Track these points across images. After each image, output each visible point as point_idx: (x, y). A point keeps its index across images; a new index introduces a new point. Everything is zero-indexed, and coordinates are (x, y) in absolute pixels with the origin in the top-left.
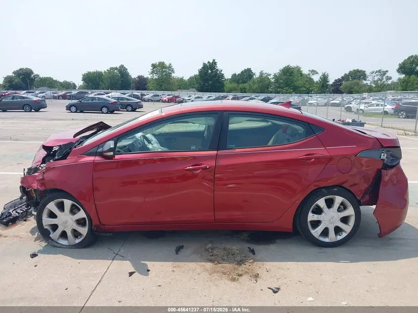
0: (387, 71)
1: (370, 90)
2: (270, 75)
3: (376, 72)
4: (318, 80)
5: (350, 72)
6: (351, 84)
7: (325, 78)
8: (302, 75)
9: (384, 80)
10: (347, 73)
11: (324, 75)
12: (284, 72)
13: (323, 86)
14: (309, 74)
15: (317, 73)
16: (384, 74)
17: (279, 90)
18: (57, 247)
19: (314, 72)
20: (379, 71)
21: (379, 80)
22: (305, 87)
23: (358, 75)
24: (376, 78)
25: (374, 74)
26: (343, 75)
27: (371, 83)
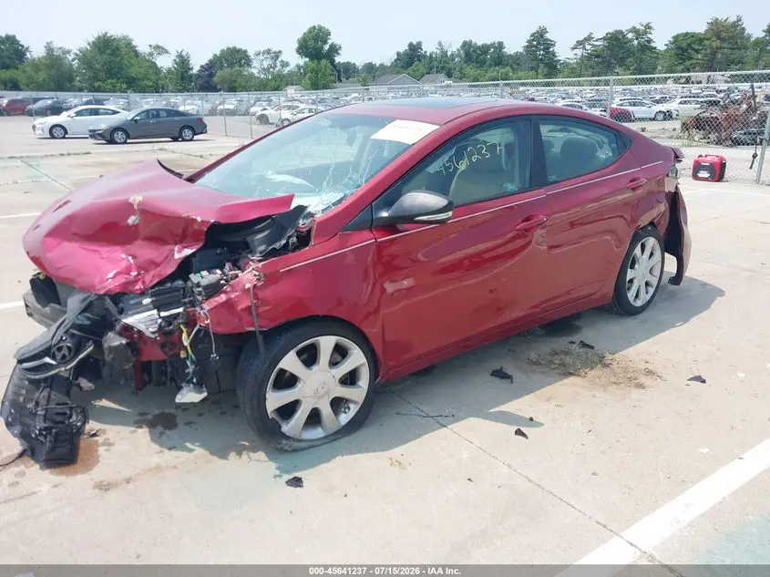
0: (280, 52)
1: (263, 86)
2: (69, 52)
3: (264, 53)
4: (171, 66)
5: (222, 51)
6: (231, 75)
7: (183, 62)
8: (137, 54)
9: (279, 67)
10: (218, 53)
11: (180, 56)
12: (99, 49)
13: (183, 78)
14: (151, 54)
15: (167, 52)
16: (277, 57)
17: (97, 84)
18: (303, 449)
19: (161, 50)
20: (268, 51)
21: (271, 67)
22: (149, 79)
23: (235, 57)
24: (266, 64)
25: (261, 57)
26: (211, 57)
27: (259, 73)
